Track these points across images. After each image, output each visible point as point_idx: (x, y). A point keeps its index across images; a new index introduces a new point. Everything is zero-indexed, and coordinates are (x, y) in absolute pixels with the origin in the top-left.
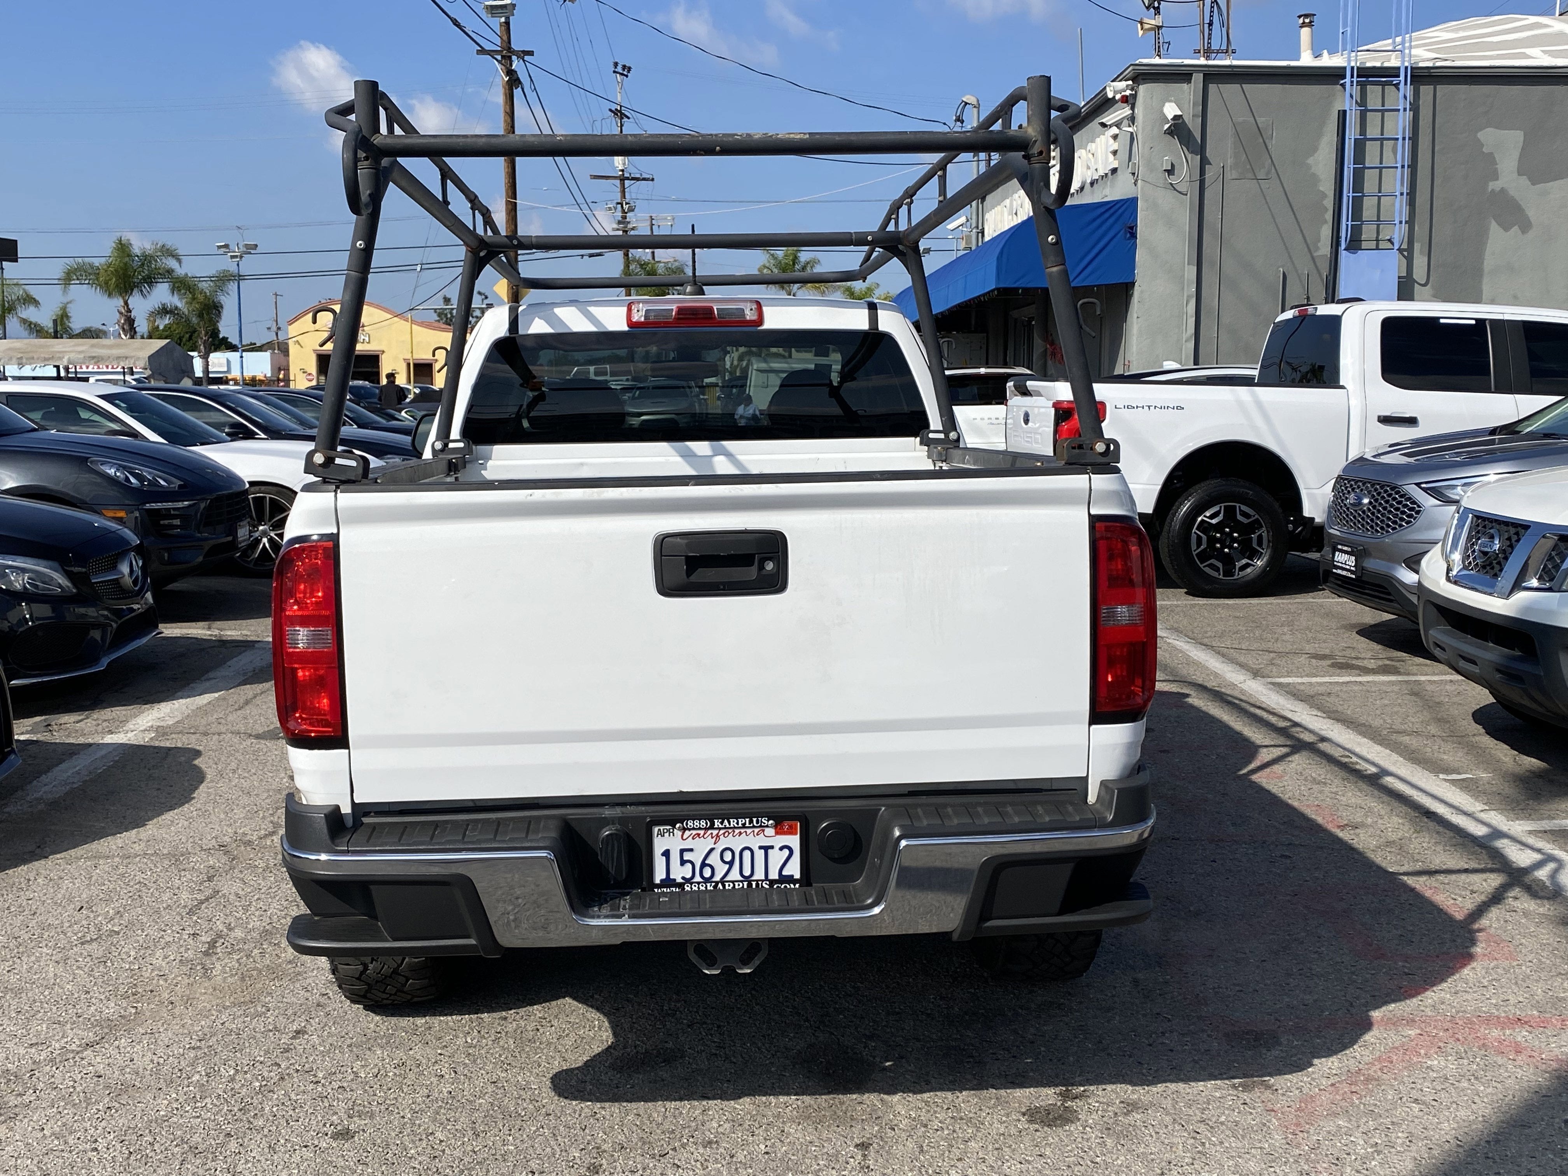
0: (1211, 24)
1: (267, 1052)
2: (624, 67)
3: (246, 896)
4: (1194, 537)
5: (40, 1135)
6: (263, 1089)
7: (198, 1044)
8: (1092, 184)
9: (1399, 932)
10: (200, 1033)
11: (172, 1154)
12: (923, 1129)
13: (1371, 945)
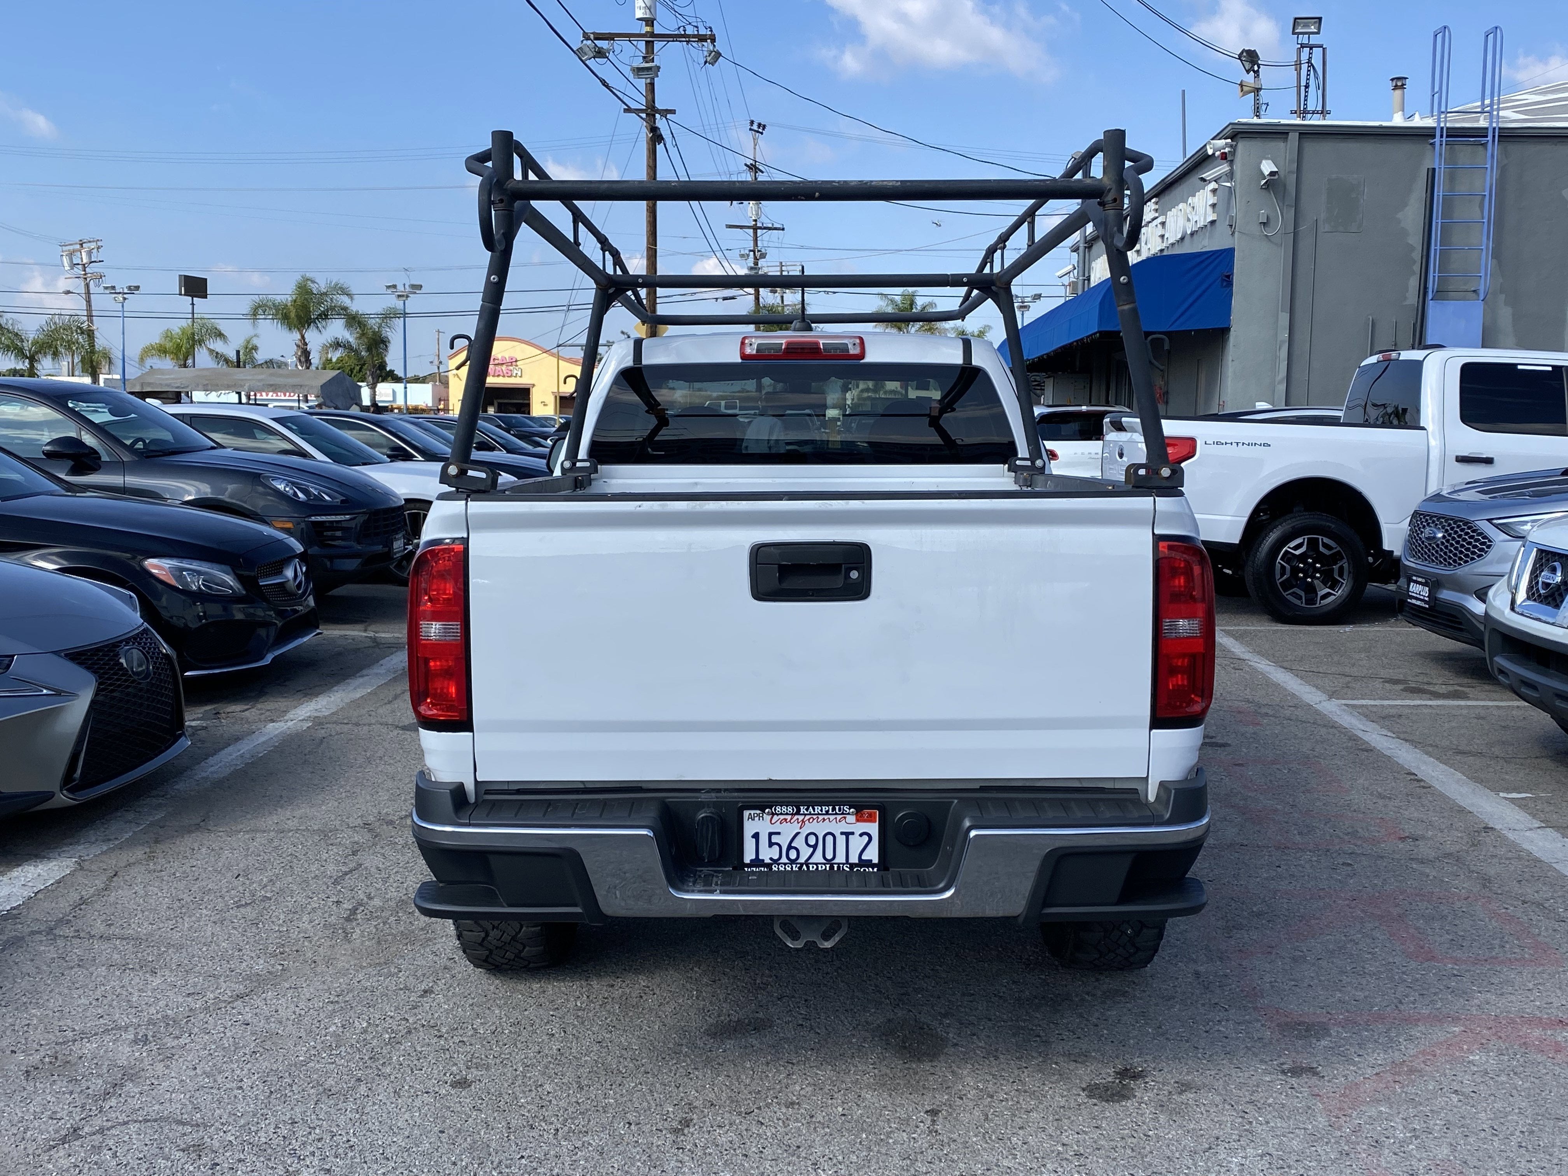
0: (1307, 87)
1: (397, 1008)
2: (759, 125)
3: (386, 869)
4: (1278, 566)
5: (193, 1073)
6: (392, 1040)
7: (336, 999)
8: (1192, 234)
9: (1450, 937)
10: (338, 990)
11: (309, 1095)
12: (989, 1099)
13: (1422, 948)
